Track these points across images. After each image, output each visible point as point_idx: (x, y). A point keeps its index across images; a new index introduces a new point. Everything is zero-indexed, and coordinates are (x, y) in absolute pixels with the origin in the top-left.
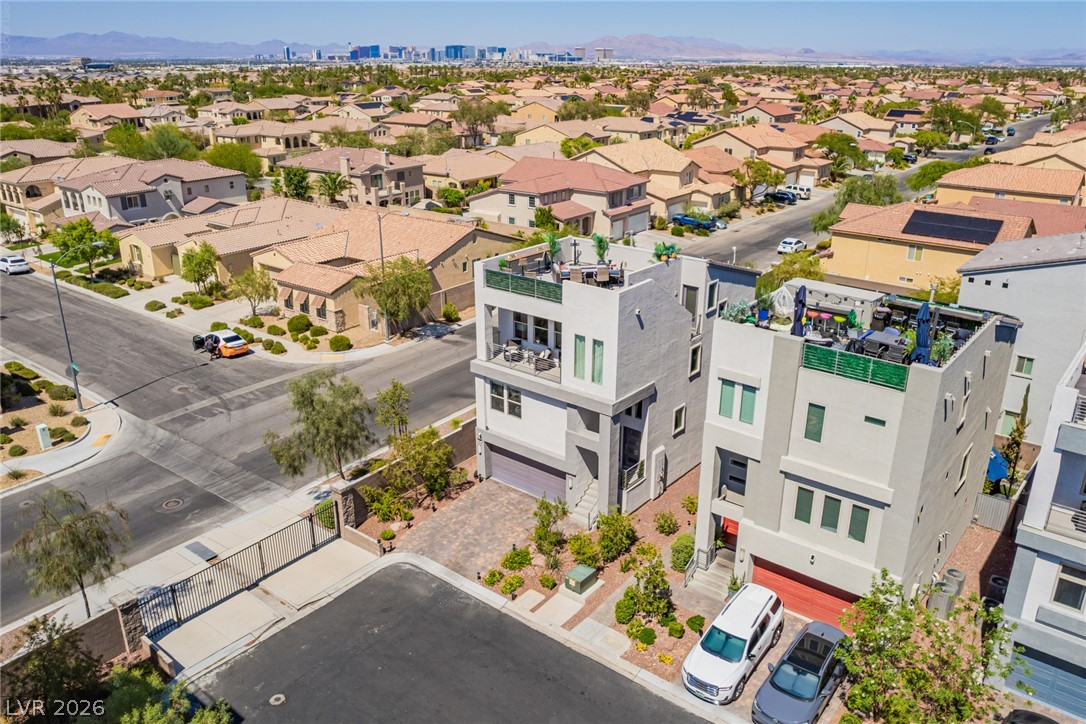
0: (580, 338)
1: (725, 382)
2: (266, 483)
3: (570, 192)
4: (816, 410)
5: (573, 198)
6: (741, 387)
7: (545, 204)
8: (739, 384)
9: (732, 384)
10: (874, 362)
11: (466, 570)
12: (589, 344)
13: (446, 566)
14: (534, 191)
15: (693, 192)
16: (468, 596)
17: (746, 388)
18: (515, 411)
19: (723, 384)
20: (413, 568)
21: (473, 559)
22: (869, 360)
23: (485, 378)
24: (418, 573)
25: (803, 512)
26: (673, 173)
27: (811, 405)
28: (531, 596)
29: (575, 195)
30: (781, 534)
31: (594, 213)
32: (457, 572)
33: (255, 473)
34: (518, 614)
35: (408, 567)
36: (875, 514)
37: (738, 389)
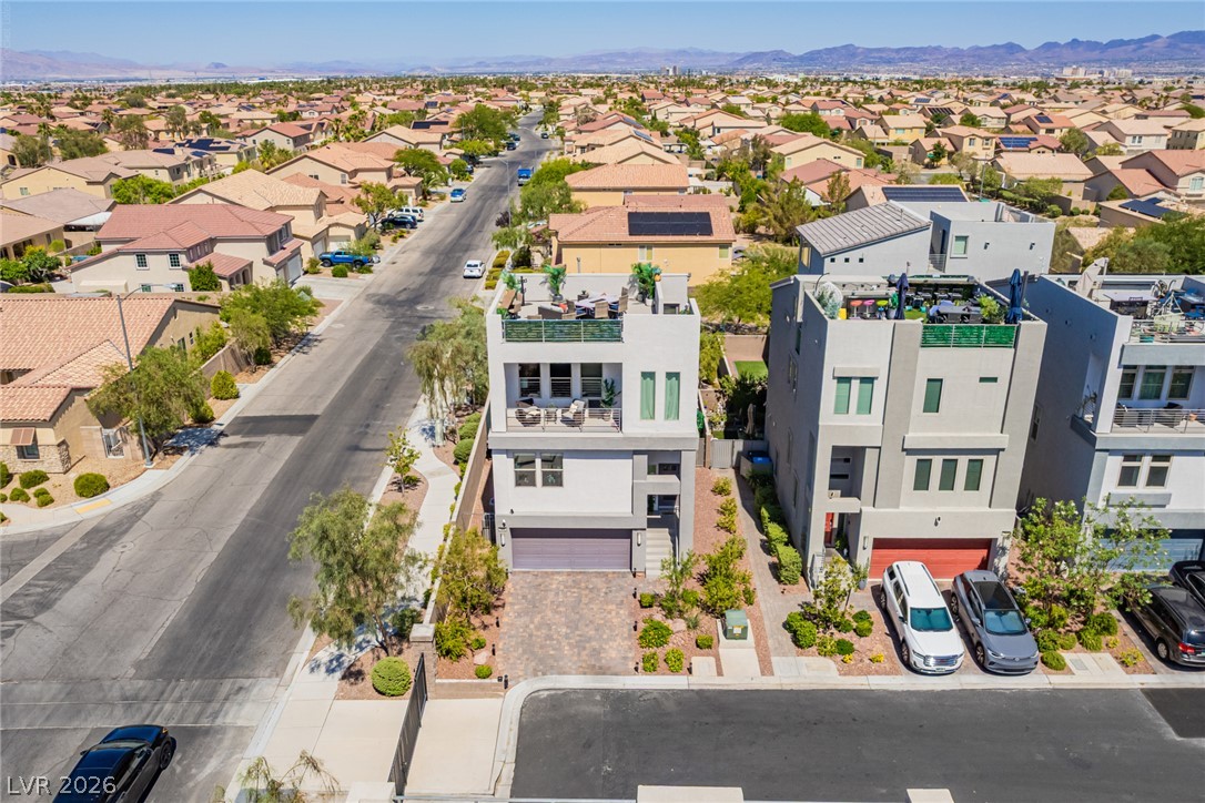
0: (648, 376)
1: (841, 380)
2: (227, 685)
3: (212, 242)
4: (935, 385)
5: (215, 249)
6: (858, 381)
7: (192, 261)
8: (856, 378)
9: (848, 380)
10: (987, 328)
11: (609, 668)
12: (661, 380)
13: (585, 674)
14: (174, 247)
15: (330, 226)
16: (646, 692)
17: (864, 380)
18: (554, 480)
19: (838, 382)
20: (553, 692)
21: (602, 655)
22: (982, 328)
23: (507, 452)
24: (564, 694)
25: (922, 482)
26: (305, 207)
27: (929, 380)
28: (702, 664)
29: (218, 244)
30: (902, 509)
31: (251, 265)
32: (604, 674)
33: (193, 677)
34: (710, 685)
35: (546, 693)
36: (989, 461)
37: (856, 383)
